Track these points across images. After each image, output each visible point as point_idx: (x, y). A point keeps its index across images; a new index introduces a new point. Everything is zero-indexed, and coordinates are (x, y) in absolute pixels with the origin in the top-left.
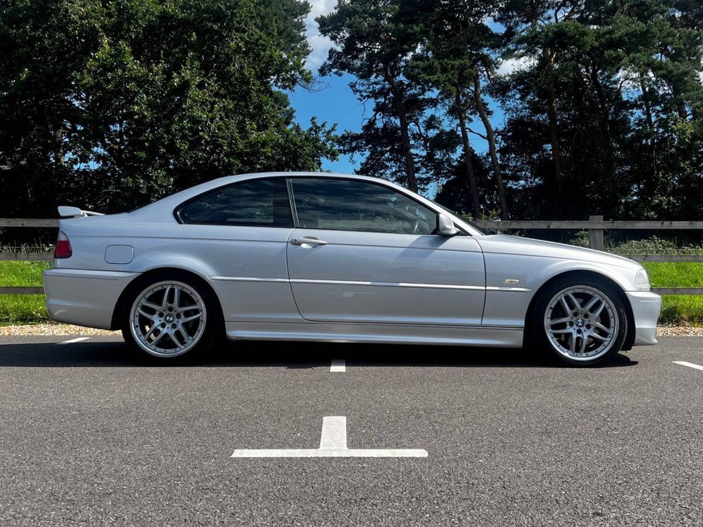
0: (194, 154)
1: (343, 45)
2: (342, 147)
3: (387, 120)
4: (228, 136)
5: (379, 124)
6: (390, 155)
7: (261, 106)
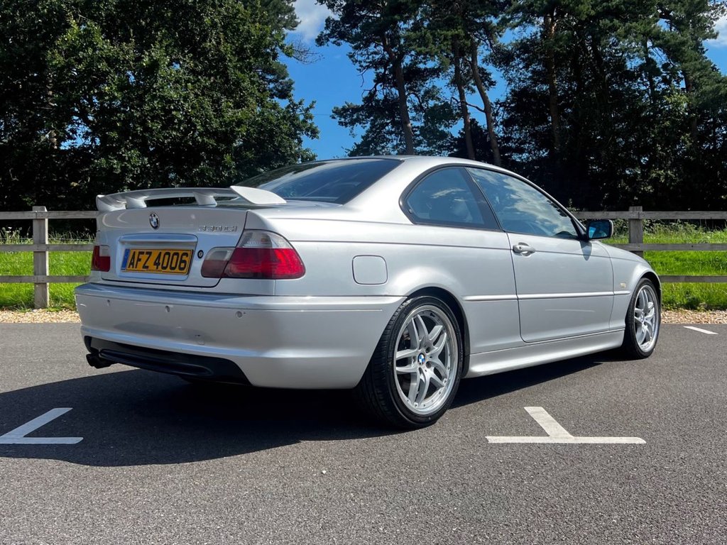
0: (168, 133)
1: (341, 13)
2: (343, 120)
3: (388, 91)
4: (202, 115)
5: (380, 96)
6: (392, 128)
7: (239, 83)
